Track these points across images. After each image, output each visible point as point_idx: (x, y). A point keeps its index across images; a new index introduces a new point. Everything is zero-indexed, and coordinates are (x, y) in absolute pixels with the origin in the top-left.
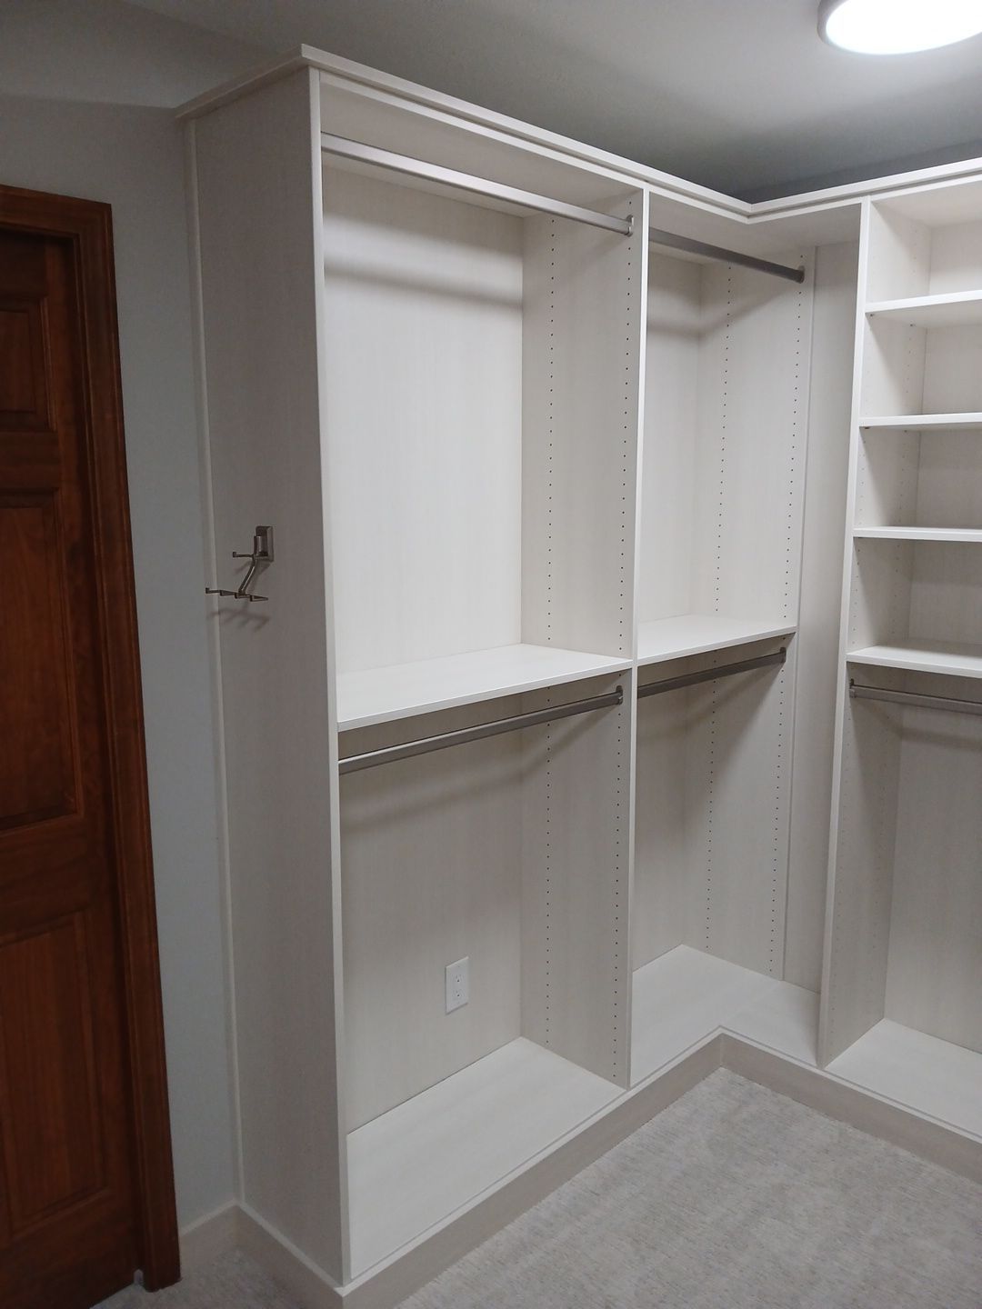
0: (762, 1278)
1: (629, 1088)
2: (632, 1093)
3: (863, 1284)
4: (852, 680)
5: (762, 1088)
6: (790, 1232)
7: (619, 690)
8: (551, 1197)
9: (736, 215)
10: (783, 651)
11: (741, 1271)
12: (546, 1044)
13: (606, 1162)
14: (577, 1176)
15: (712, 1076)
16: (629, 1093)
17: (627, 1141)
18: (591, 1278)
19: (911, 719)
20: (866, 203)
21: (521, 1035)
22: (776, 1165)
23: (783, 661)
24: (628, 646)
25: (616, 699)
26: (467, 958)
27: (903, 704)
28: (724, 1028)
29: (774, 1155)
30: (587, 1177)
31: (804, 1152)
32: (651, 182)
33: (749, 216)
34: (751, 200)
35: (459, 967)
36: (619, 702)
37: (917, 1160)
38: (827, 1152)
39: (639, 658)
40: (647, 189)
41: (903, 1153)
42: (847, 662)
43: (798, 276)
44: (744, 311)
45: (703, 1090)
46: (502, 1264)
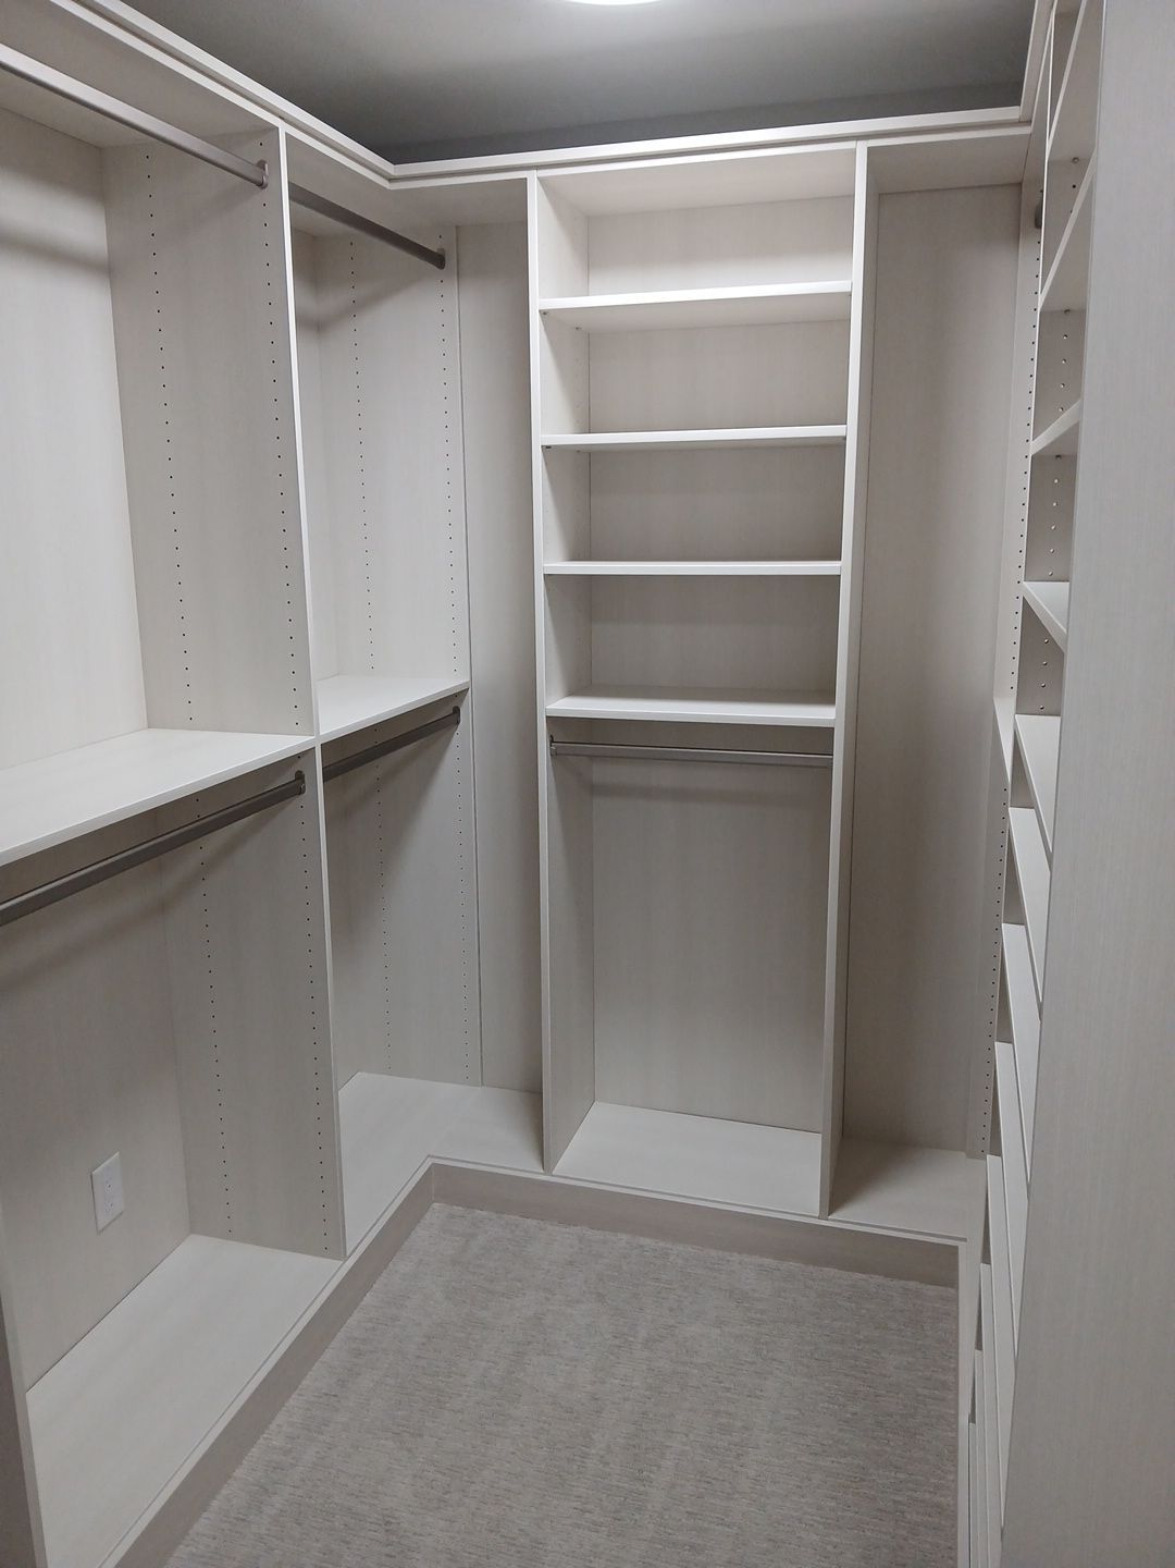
0: (546, 1425)
1: (346, 1258)
2: (350, 1263)
3: (647, 1393)
4: (551, 736)
5: (484, 1213)
6: (561, 1364)
7: (300, 776)
8: (281, 1418)
9: (378, 177)
10: (457, 711)
11: (522, 1426)
12: (229, 1234)
13: (334, 1353)
14: (304, 1382)
15: (428, 1216)
16: (347, 1263)
17: (351, 1321)
18: (357, 1497)
19: (602, 773)
20: (533, 178)
21: (193, 1231)
22: (524, 1294)
23: (458, 723)
24: (309, 722)
25: (297, 786)
26: (117, 1154)
27: (591, 757)
28: (433, 1157)
29: (519, 1284)
30: (316, 1379)
31: (549, 1271)
32: (290, 121)
33: (391, 180)
34: (395, 160)
35: (108, 1168)
36: (301, 792)
37: (662, 1244)
38: (571, 1263)
39: (321, 733)
40: (284, 129)
41: (646, 1241)
42: (547, 717)
43: (438, 260)
44: (376, 299)
45: (421, 1235)
46: (243, 1520)
